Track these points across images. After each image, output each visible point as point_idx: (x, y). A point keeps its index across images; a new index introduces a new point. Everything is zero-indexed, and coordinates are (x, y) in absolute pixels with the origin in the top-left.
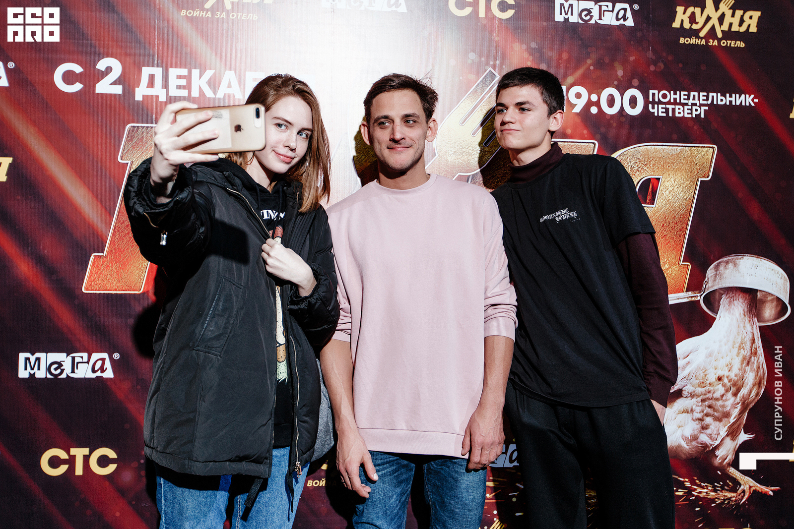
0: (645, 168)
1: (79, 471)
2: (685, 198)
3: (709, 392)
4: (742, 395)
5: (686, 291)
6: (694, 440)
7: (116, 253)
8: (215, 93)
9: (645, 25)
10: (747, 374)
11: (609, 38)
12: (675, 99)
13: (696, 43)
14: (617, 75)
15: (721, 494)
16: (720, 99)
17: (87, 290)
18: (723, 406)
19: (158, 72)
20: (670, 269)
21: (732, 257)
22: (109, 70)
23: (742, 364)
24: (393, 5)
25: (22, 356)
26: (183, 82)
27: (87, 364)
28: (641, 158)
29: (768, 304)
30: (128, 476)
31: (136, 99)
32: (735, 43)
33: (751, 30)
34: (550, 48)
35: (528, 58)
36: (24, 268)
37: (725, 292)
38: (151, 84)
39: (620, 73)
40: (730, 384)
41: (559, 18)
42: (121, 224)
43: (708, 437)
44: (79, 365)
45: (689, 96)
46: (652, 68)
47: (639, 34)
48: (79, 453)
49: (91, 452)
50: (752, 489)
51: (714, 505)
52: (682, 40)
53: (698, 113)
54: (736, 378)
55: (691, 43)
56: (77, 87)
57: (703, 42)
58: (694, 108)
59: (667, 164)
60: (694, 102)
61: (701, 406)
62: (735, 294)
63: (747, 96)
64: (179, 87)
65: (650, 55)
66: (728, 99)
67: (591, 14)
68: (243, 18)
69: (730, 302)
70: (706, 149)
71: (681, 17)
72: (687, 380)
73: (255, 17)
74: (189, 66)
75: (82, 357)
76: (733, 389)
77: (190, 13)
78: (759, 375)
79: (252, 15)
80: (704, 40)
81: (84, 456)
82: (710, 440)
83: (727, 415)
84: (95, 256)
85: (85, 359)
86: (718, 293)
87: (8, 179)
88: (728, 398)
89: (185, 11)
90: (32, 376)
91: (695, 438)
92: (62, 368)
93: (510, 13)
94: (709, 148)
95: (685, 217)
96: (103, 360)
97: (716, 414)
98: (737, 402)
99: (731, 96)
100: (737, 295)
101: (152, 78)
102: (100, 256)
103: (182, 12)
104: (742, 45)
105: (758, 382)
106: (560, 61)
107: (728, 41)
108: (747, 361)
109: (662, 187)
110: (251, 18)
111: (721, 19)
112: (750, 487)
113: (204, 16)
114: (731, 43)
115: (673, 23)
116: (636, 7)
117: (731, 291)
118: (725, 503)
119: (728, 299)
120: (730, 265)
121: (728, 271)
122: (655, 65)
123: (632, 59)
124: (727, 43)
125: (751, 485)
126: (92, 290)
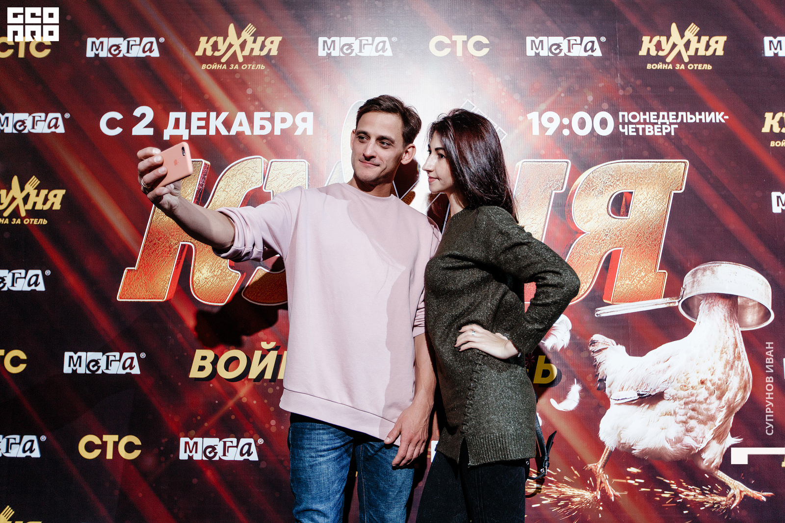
0: (618, 183)
1: (110, 455)
2: (659, 209)
3: (692, 395)
4: (726, 399)
5: (664, 297)
6: (679, 442)
7: (145, 267)
8: (229, 131)
9: (612, 55)
10: (731, 378)
11: (578, 68)
12: (645, 120)
13: (663, 68)
14: (587, 100)
15: (709, 497)
16: (689, 118)
17: (121, 298)
18: (707, 410)
19: (182, 116)
20: (647, 277)
21: (710, 265)
22: (143, 116)
23: (725, 368)
24: (380, 50)
25: (67, 355)
26: (203, 123)
27: (119, 362)
28: (614, 174)
29: (750, 310)
30: (150, 461)
31: (164, 139)
32: (702, 66)
33: (717, 54)
34: (523, 79)
35: (502, 89)
36: (71, 280)
37: (704, 298)
38: (177, 125)
39: (590, 98)
40: (713, 387)
41: (530, 53)
42: (150, 242)
43: (693, 440)
44: (112, 362)
45: (658, 116)
46: (621, 92)
47: (607, 63)
48: (110, 439)
49: (120, 439)
50: (743, 494)
51: (703, 508)
52: (649, 66)
53: (668, 131)
54: (720, 382)
55: (658, 68)
56: (118, 131)
57: (670, 67)
58: (664, 126)
59: (639, 179)
60: (663, 121)
61: (684, 409)
62: (715, 300)
63: (717, 113)
64: (199, 128)
65: (619, 81)
66: (698, 117)
67: (561, 48)
68: (252, 68)
69: (709, 308)
70: (678, 163)
71: (648, 45)
72: (668, 383)
73: (262, 67)
74: (208, 110)
75: (115, 356)
76: (717, 393)
77: (209, 67)
78: (744, 379)
79: (260, 65)
80: (671, 65)
81: (115, 442)
82: (696, 443)
83: (712, 418)
84: (128, 270)
85: (118, 358)
86: (696, 300)
87: (61, 208)
88: (712, 402)
89: (205, 65)
90: (74, 371)
91: (679, 440)
92: (99, 365)
93: (485, 51)
94: (680, 163)
95: (659, 227)
96: (132, 358)
97: (700, 417)
98: (722, 405)
99: (700, 114)
100: (717, 301)
101: (177, 121)
102: (132, 270)
103: (203, 66)
104: (710, 67)
105: (743, 386)
106: (533, 91)
107: (695, 65)
108: (730, 365)
109: (635, 200)
110: (259, 68)
111: (687, 45)
112: (741, 492)
113: (220, 68)
114: (698, 67)
115: (640, 52)
116: (603, 39)
117: (710, 296)
118: (715, 506)
119: (708, 305)
120: (708, 272)
121: (705, 277)
122: (623, 88)
123: (601, 85)
124: (694, 66)
125: (742, 490)
126: (124, 299)
